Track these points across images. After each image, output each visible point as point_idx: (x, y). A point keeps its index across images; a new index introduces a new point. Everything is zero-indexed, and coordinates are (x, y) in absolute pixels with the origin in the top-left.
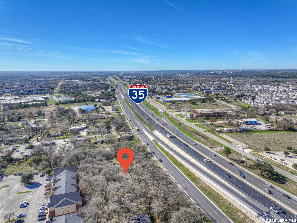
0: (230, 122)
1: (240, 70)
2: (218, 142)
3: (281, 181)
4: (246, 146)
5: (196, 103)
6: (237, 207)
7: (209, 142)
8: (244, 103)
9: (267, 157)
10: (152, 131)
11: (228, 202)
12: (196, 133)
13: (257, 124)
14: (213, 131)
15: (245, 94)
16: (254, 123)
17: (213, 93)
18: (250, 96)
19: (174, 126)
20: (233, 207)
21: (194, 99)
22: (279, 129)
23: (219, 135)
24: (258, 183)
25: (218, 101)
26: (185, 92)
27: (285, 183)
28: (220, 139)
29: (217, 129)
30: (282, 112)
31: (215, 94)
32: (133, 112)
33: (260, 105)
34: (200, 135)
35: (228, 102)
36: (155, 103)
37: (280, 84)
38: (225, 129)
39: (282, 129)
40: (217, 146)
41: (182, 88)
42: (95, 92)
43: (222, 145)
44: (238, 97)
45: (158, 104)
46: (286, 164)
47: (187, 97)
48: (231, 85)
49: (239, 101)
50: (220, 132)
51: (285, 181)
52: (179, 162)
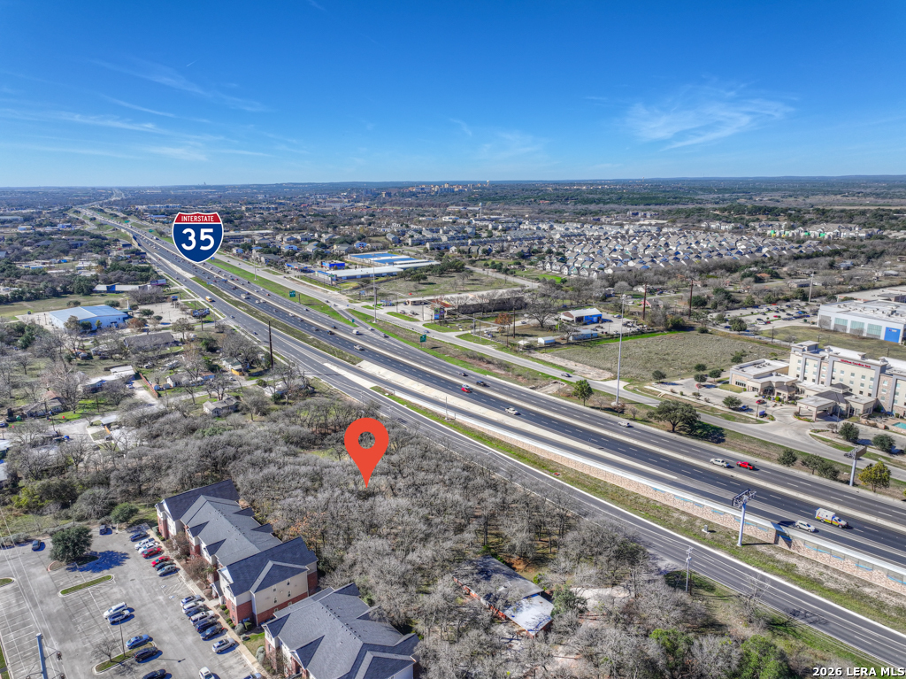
0: (542, 323)
1: (485, 182)
2: (543, 374)
3: (715, 438)
4: (608, 375)
5: (425, 278)
6: (665, 503)
7: (519, 375)
8: (544, 272)
9: (663, 392)
10: (354, 364)
11: (643, 497)
12: (474, 358)
13: (605, 321)
14: (512, 348)
15: (535, 247)
16: (595, 319)
17: (453, 248)
18: (550, 252)
19: (405, 345)
20: (658, 505)
21: (416, 268)
22: (655, 328)
23: (532, 355)
24: (681, 448)
25: (478, 270)
26: (373, 250)
27: (724, 441)
28: (542, 365)
29: (522, 342)
30: (641, 289)
31: (459, 251)
32: (257, 317)
33: (587, 274)
34: (489, 363)
35: (506, 271)
36: (305, 287)
37: (599, 220)
38: (541, 341)
39: (661, 328)
40: (543, 382)
41: (360, 239)
42: (66, 261)
43: (555, 378)
44: (523, 256)
45: (316, 288)
46: (707, 401)
47: (391, 263)
48: (487, 226)
49: (529, 267)
50: (529, 348)
51: (722, 435)
52: (479, 432)
